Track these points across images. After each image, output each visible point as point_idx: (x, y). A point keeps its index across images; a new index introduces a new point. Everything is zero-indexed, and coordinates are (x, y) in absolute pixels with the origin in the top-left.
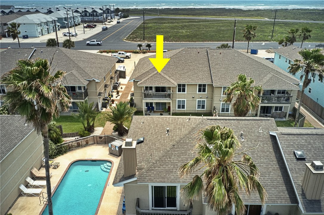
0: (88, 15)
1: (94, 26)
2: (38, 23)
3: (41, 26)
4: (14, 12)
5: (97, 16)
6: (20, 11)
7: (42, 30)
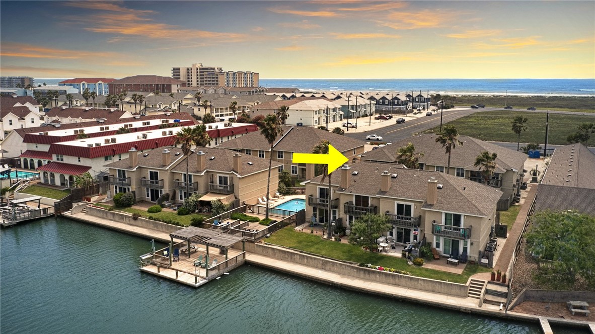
0: (387, 103)
1: (388, 118)
2: (315, 110)
3: (319, 113)
4: (296, 97)
5: (398, 104)
6: (303, 96)
7: (319, 118)
